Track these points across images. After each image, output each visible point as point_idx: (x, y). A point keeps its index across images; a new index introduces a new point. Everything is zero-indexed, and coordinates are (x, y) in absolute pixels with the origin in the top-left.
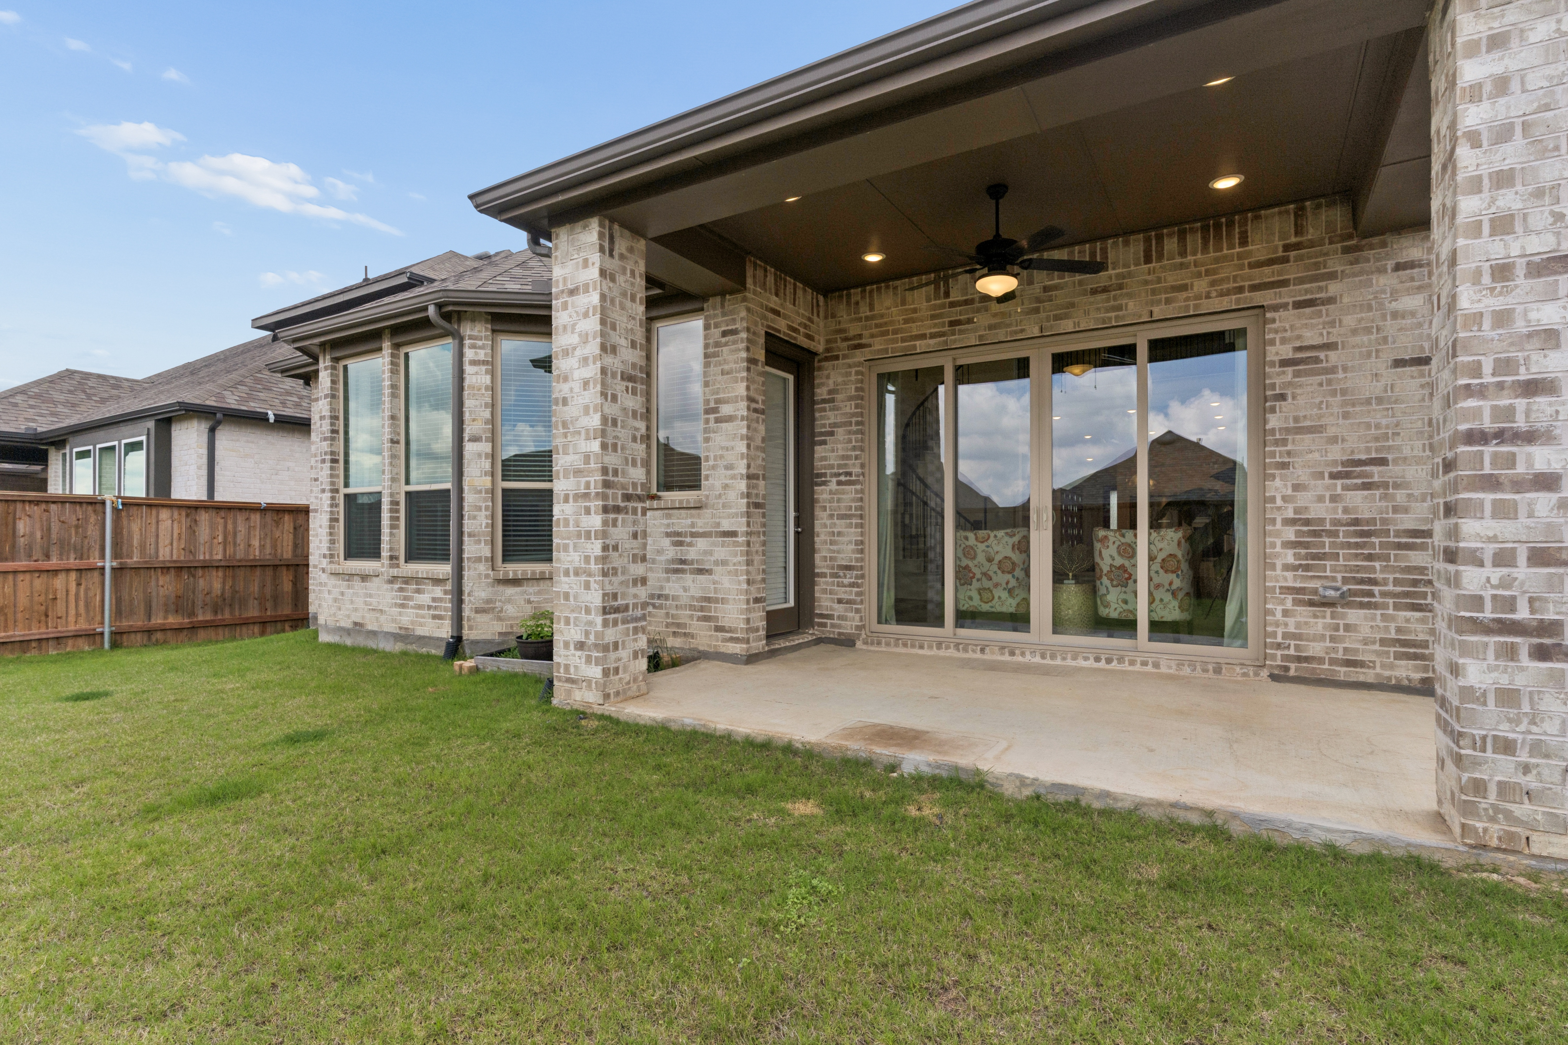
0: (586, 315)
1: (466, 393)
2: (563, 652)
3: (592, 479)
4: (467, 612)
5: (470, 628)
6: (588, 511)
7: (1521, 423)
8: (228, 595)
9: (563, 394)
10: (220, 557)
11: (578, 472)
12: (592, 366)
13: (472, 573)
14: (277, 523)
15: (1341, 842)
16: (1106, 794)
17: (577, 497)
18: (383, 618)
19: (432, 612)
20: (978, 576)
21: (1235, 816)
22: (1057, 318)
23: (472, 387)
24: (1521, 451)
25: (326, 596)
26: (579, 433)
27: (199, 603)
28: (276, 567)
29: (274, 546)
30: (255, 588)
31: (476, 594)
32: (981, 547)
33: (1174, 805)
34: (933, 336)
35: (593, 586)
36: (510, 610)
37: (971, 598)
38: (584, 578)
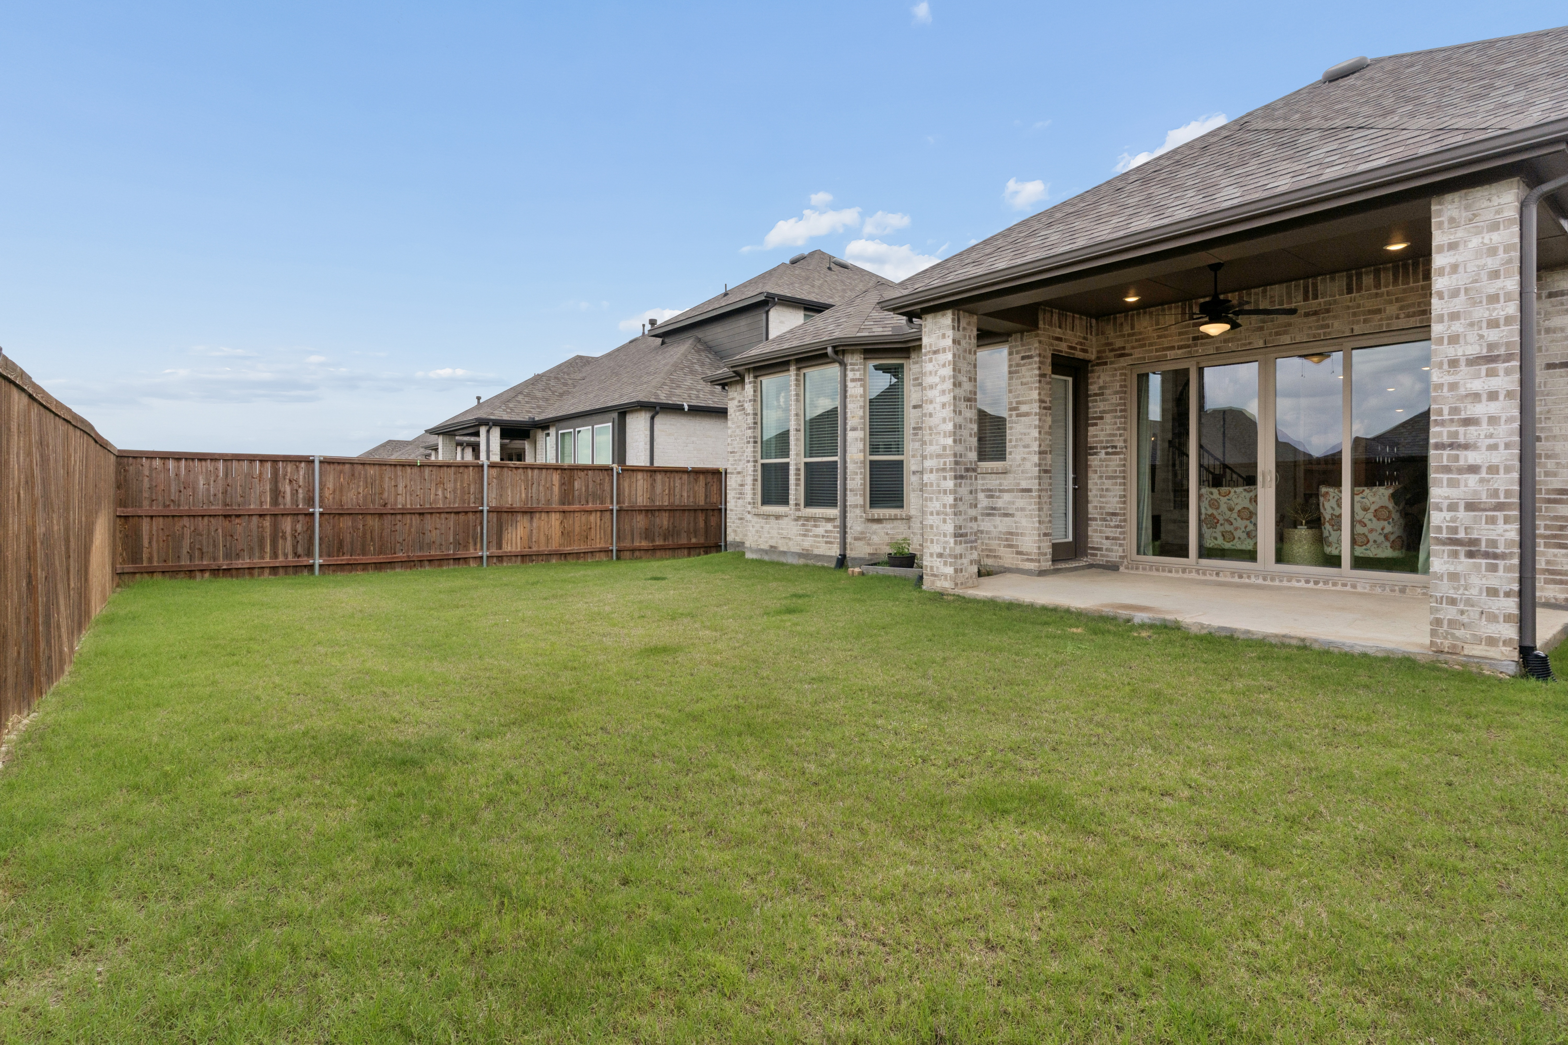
0: (944, 365)
1: (848, 400)
2: (929, 559)
3: (948, 460)
4: (849, 540)
5: (851, 550)
6: (945, 478)
7: (1461, 440)
8: (671, 529)
9: (929, 411)
10: (666, 504)
11: (939, 456)
13: (852, 515)
14: (696, 480)
15: (1370, 652)
16: (1248, 632)
17: (938, 470)
18: (791, 543)
19: (825, 539)
20: (1221, 521)
21: (1316, 641)
22: (1277, 334)
23: (852, 396)
24: (1462, 454)
25: (751, 529)
26: (939, 433)
27: (657, 534)
28: (695, 510)
29: (695, 497)
30: (685, 524)
31: (855, 528)
32: (1223, 500)
33: (1284, 636)
34: (1180, 348)
35: (948, 521)
36: (875, 539)
37: (1216, 539)
38: (942, 517)
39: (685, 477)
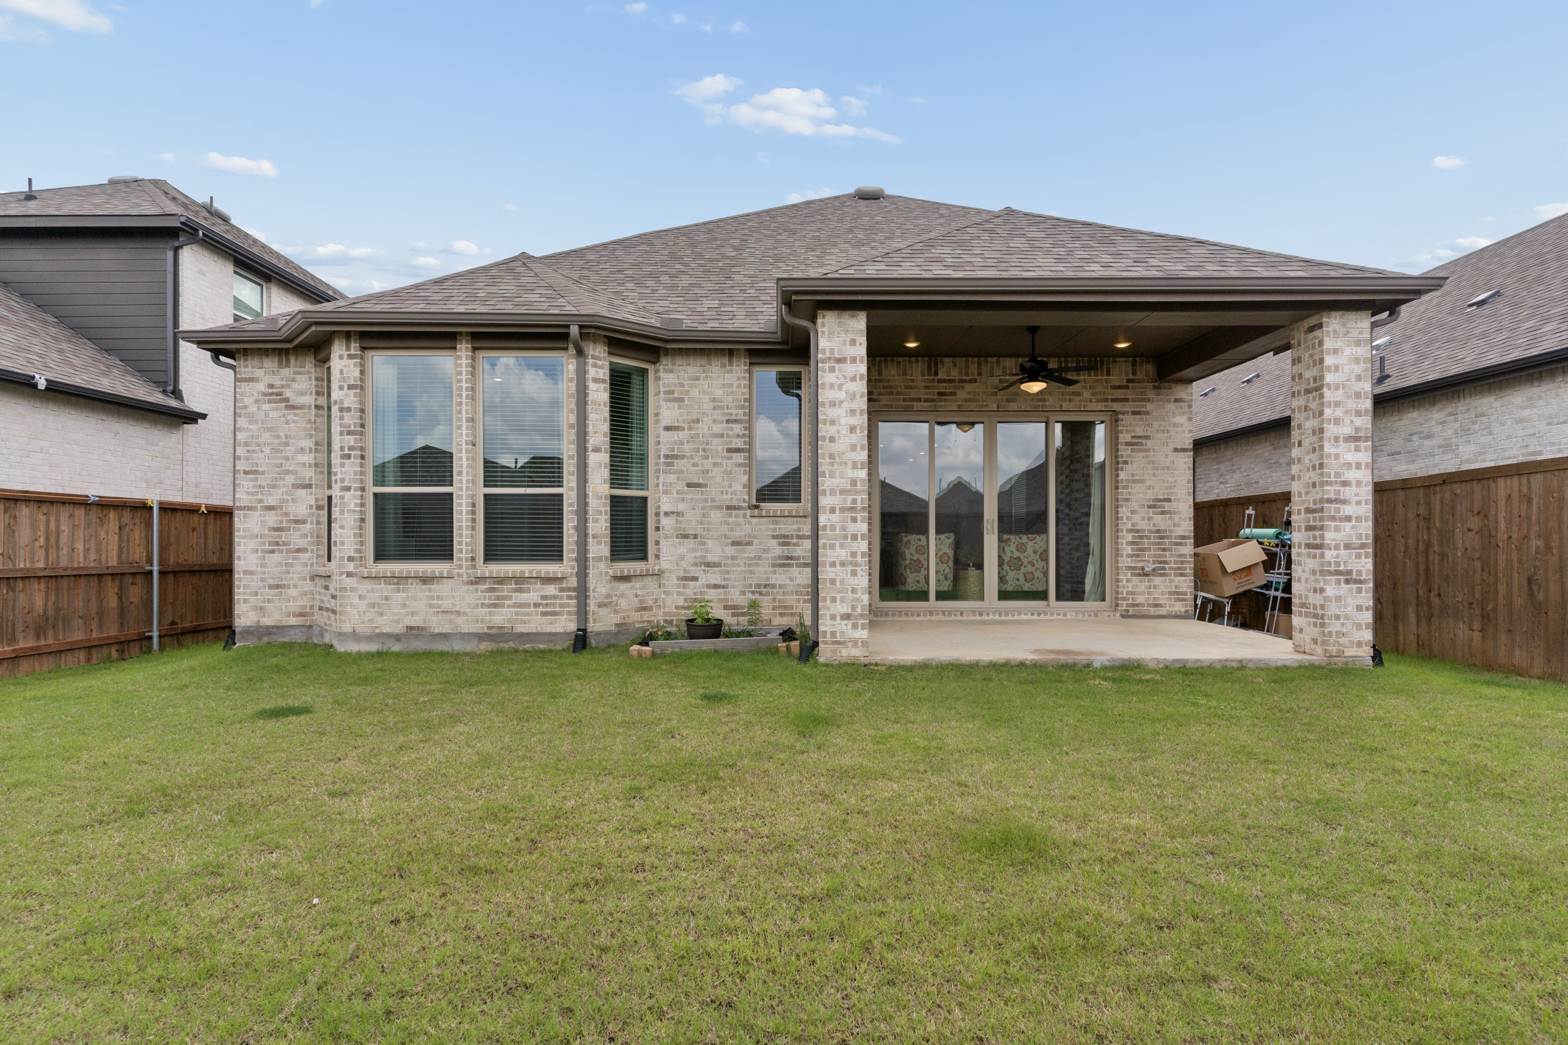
0: (853, 379)
1: (589, 407)
2: (829, 622)
3: (859, 498)
4: (592, 607)
5: (594, 622)
6: (854, 520)
7: (1341, 497)
9: (828, 435)
10: (41, 565)
11: (843, 492)
12: (858, 416)
13: (595, 571)
17: (842, 510)
18: (460, 620)
19: (541, 609)
21: (1250, 660)
23: (594, 402)
24: (1341, 507)
25: (356, 601)
26: (846, 464)
27: (20, 626)
28: (100, 576)
29: (98, 551)
31: (598, 590)
33: (1226, 660)
35: (859, 573)
36: (623, 603)
38: (850, 568)
39: (80, 513)
